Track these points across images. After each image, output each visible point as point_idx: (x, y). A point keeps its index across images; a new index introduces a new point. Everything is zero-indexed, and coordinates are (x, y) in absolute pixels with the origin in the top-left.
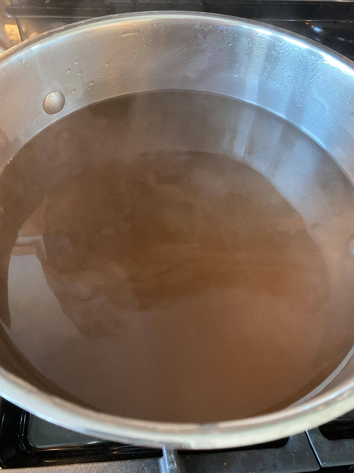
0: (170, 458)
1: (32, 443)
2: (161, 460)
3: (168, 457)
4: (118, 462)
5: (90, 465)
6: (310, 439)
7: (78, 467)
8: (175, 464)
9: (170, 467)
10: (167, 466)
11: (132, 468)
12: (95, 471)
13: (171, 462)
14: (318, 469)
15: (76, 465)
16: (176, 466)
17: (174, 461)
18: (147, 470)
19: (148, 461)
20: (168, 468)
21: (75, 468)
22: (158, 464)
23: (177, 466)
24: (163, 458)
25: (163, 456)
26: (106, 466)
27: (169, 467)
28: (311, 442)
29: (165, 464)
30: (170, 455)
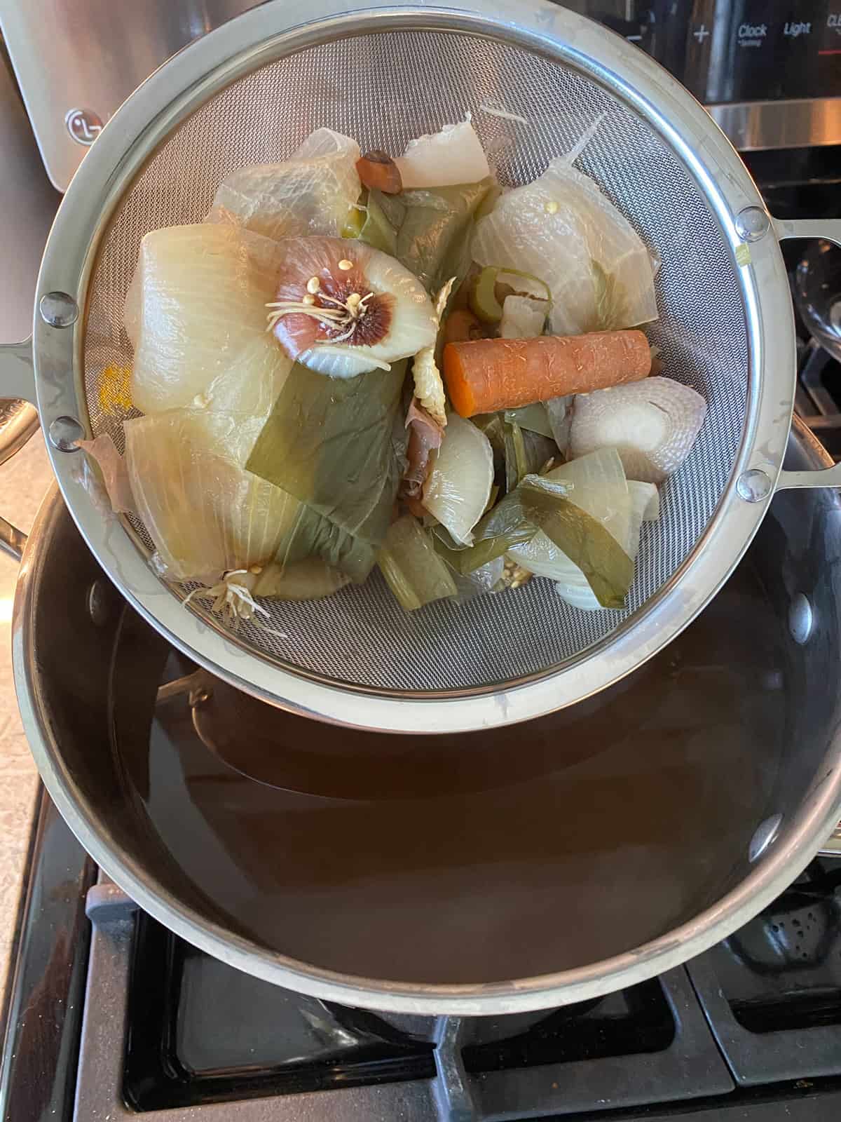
0: (451, 1075)
1: (187, 1065)
2: (435, 1084)
3: (445, 1074)
4: (353, 1089)
5: (303, 1097)
6: (715, 1033)
7: (279, 1102)
8: (461, 1085)
9: (451, 1091)
10: (446, 1089)
11: (380, 1099)
12: (312, 1107)
13: (452, 1082)
14: (733, 1088)
15: (276, 1099)
16: (462, 1089)
17: (457, 1080)
18: (409, 1102)
19: (409, 1085)
20: (447, 1093)
21: (276, 1103)
22: (428, 1092)
23: (464, 1087)
24: (436, 1079)
25: (436, 1075)
26: (331, 1098)
27: (449, 1092)
28: (718, 1039)
29: (441, 1088)
30: (450, 1069)
